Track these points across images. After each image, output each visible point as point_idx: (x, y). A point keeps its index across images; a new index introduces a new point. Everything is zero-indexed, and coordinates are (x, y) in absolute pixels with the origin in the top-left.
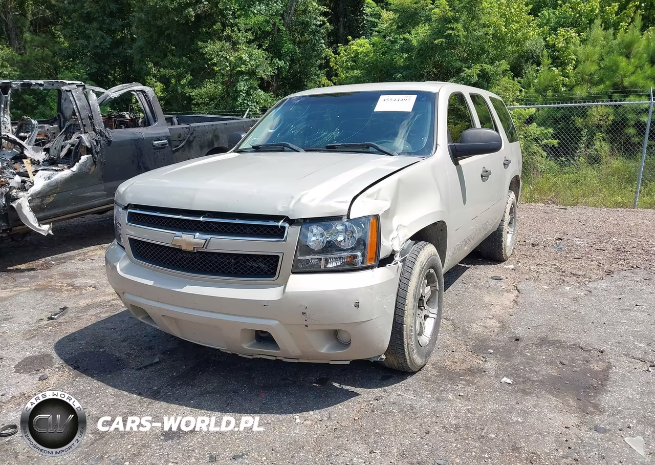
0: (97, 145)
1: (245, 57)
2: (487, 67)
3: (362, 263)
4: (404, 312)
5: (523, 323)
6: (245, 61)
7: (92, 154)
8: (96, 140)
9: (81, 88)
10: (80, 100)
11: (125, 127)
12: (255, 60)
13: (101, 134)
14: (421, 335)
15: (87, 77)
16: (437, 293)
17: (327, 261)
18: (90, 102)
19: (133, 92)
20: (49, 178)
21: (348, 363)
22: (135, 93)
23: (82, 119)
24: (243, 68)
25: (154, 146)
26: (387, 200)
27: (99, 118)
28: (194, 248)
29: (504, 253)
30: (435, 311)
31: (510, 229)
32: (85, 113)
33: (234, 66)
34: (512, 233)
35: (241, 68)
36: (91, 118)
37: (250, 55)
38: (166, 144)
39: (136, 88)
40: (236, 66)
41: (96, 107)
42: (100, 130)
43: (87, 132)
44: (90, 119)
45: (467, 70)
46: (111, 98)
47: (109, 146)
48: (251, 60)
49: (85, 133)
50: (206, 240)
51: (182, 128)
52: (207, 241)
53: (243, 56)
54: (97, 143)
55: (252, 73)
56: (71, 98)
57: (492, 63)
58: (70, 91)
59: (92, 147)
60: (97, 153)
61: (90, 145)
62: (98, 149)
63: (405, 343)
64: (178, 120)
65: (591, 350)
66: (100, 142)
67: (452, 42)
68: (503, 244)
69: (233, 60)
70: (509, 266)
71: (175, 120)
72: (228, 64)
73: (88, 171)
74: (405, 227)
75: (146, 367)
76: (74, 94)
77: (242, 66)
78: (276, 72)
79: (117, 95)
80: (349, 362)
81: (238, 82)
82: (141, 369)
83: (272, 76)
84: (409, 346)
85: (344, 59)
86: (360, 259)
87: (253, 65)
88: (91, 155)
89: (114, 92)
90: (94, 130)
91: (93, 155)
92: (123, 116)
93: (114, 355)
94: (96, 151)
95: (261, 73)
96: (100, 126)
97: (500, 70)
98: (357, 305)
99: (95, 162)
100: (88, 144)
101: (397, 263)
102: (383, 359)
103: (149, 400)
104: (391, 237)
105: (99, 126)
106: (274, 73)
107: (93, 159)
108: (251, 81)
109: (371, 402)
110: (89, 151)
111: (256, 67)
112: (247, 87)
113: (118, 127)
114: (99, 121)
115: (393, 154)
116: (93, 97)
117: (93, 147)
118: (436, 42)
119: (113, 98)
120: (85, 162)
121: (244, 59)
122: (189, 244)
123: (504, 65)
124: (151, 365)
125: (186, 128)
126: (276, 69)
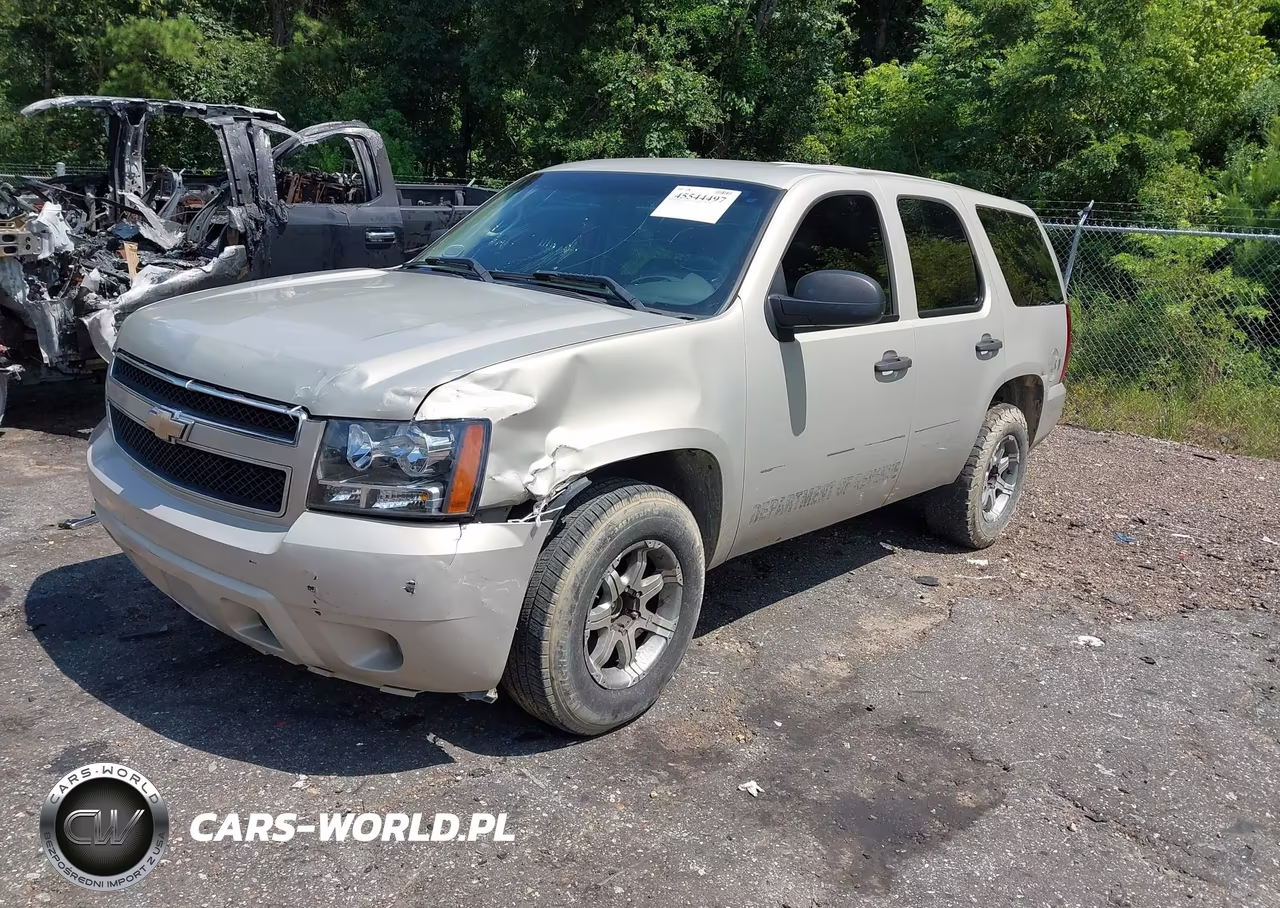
0: (258, 229)
1: (666, 84)
2: (1141, 139)
3: (440, 510)
4: (545, 617)
5: (895, 682)
6: (666, 93)
7: (246, 244)
8: (255, 220)
9: (243, 124)
10: (237, 144)
11: (337, 202)
12: (685, 92)
13: (267, 208)
14: (623, 668)
15: (389, 101)
16: (680, 590)
17: (374, 496)
18: (257, 150)
19: (347, 138)
20: (160, 280)
21: (413, 695)
22: (350, 141)
23: (235, 180)
24: (661, 106)
25: (368, 240)
26: (531, 396)
27: (270, 180)
28: (170, 437)
29: (971, 533)
30: (671, 624)
31: (1006, 485)
32: (242, 170)
33: (642, 100)
34: (1010, 493)
35: (656, 104)
36: (253, 179)
37: (677, 82)
38: (393, 240)
39: (349, 131)
40: (647, 100)
41: (266, 159)
42: (267, 202)
43: (243, 205)
44: (252, 181)
45: (1096, 145)
46: (301, 146)
47: (280, 233)
48: (677, 90)
49: (240, 205)
50: (187, 425)
51: (436, 212)
52: (189, 427)
53: (663, 82)
54: (256, 225)
55: (676, 118)
56: (221, 141)
57: (1155, 135)
58: (221, 127)
59: (246, 232)
60: (256, 244)
61: (242, 227)
62: (259, 235)
63: (545, 677)
64: (464, 196)
65: (988, 762)
66: (263, 224)
67: (1072, 84)
68: (969, 513)
69: (644, 89)
70: (978, 562)
71: (460, 195)
72: (632, 96)
73: (235, 273)
74: (577, 451)
75: (138, 638)
76: (226, 132)
77: (659, 102)
78: (728, 118)
79: (313, 140)
80: (415, 693)
81: (649, 132)
82: (127, 639)
83: (719, 126)
84: (555, 683)
85: (854, 102)
86: (436, 500)
87: (681, 101)
88: (243, 246)
89: (310, 136)
90: (257, 202)
91: (247, 248)
92: (335, 180)
93: (107, 607)
94: (252, 240)
95: (694, 118)
96: (270, 195)
97: (1170, 149)
98: (410, 589)
99: (250, 259)
100: (239, 225)
101: (533, 520)
102: (491, 699)
103: (91, 697)
104: (534, 466)
105: (268, 194)
106: (724, 119)
107: (247, 254)
108: (674, 133)
109: (459, 778)
110: (242, 238)
111: (685, 106)
112: (664, 144)
113: (325, 200)
114: (269, 186)
115: (635, 306)
116: (264, 141)
117: (249, 232)
118: (1036, 81)
119: (306, 145)
120: (231, 258)
121: (664, 88)
122: (163, 423)
123: (1183, 140)
124: (151, 636)
125: (445, 213)
126: (729, 112)
